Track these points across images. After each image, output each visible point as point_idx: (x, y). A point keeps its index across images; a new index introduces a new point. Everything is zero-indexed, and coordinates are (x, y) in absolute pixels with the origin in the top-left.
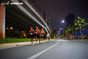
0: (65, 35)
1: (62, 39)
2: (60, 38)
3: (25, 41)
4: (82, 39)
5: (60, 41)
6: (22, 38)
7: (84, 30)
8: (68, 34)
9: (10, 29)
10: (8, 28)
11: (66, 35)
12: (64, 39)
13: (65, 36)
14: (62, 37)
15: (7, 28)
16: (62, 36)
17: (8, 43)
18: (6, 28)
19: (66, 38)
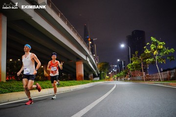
0: (126, 73)
1: (121, 80)
2: (117, 78)
3: (47, 88)
4: (160, 80)
5: (117, 85)
6: (41, 81)
7: (163, 62)
8: (132, 71)
9: (16, 62)
10: (13, 60)
11: (128, 72)
12: (125, 80)
13: (128, 74)
14: (121, 76)
15: (11, 60)
16: (122, 73)
17: (12, 92)
18: (8, 59)
19: (129, 79)
